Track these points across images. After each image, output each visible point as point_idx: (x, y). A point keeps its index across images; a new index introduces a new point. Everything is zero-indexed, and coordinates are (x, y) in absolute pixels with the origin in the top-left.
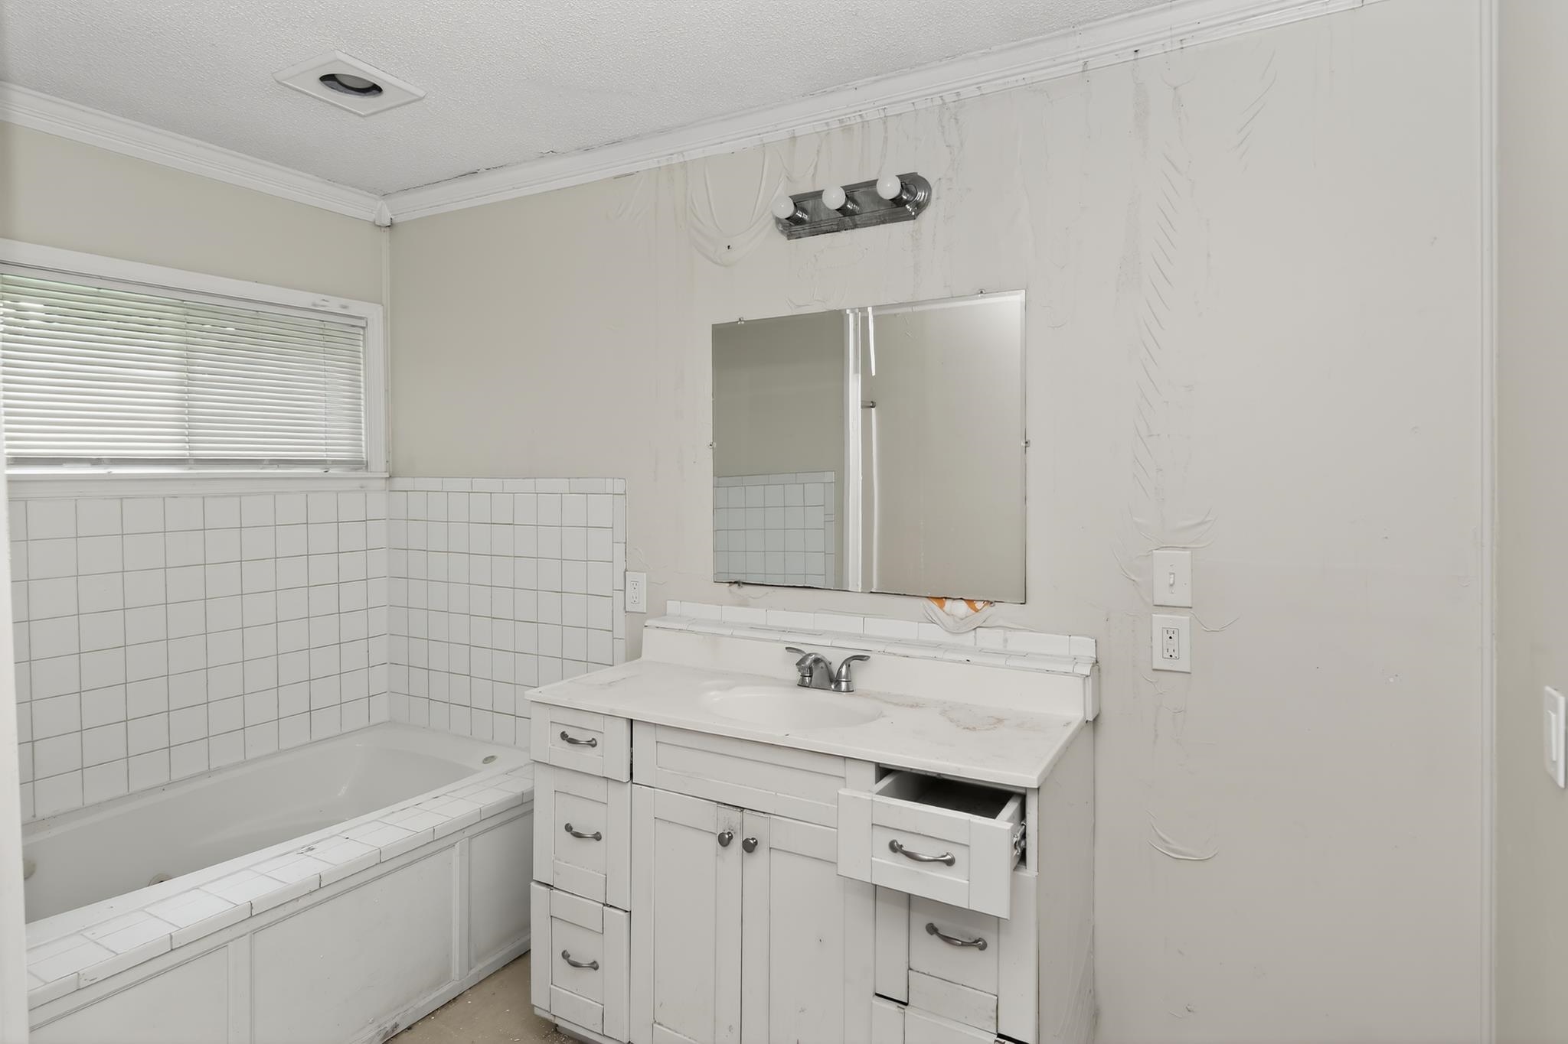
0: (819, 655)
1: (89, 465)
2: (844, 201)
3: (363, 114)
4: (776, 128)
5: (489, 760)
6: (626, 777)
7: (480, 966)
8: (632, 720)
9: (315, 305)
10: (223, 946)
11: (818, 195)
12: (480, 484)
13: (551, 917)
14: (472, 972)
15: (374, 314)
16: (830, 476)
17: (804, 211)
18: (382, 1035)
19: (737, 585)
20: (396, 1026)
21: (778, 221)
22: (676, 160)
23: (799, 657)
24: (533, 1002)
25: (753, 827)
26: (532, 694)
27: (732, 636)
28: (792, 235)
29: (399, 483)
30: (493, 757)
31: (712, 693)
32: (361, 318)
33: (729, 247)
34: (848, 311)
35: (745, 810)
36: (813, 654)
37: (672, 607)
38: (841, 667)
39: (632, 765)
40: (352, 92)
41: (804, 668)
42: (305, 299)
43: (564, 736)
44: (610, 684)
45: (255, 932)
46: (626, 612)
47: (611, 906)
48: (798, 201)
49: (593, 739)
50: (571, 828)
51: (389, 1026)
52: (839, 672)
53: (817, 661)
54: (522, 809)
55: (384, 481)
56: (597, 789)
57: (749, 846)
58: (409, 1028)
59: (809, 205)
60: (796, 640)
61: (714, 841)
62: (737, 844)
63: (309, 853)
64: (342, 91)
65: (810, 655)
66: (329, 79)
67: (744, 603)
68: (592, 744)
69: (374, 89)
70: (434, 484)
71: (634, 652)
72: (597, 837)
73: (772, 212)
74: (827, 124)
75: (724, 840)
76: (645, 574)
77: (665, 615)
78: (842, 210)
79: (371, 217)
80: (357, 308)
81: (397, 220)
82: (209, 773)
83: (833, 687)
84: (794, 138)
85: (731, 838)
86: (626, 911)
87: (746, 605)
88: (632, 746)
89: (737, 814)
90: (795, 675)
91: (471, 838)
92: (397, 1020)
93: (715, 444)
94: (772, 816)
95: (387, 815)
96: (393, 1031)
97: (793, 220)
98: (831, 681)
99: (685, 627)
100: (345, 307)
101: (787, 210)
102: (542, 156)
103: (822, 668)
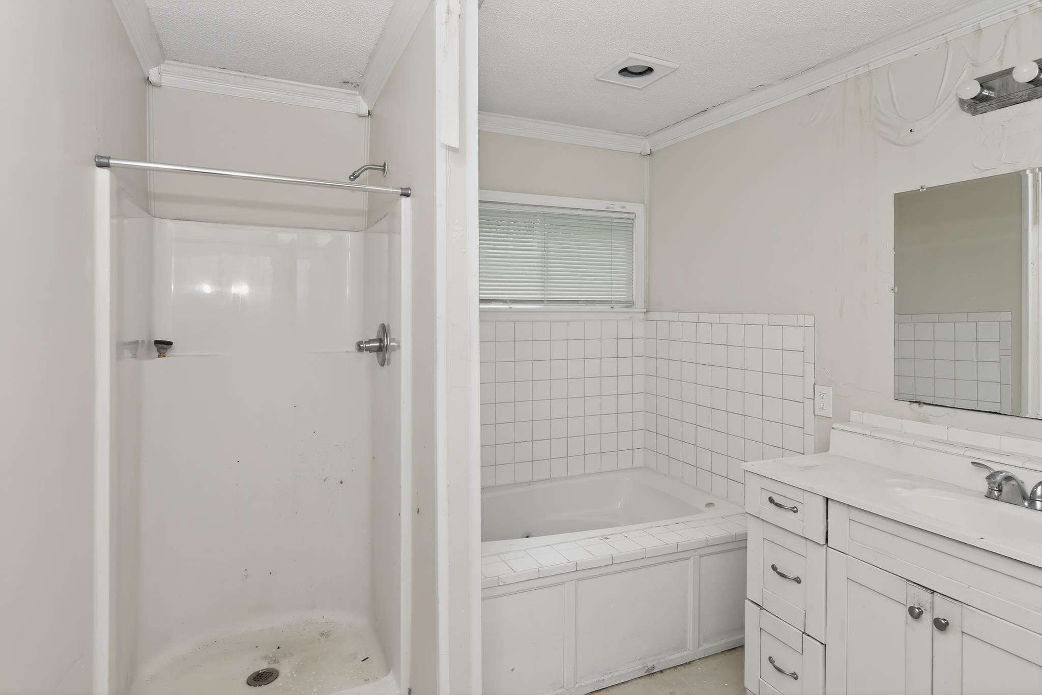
0: (1009, 473)
1: (502, 303)
2: (1037, 73)
3: (640, 87)
4: (960, 26)
5: (709, 505)
6: (823, 541)
7: (705, 646)
8: (827, 499)
9: (608, 208)
10: (562, 583)
11: (1009, 71)
12: (704, 317)
13: (761, 629)
14: (701, 648)
15: (639, 210)
16: (1007, 316)
17: (990, 89)
18: (645, 670)
19: (918, 404)
20: (653, 667)
21: (962, 102)
22: (861, 71)
23: (987, 473)
24: (746, 685)
25: (943, 610)
26: (748, 466)
27: (914, 445)
28: (977, 111)
29: (653, 315)
30: (712, 504)
31: (899, 489)
32: (633, 213)
33: (911, 131)
34: (1028, 172)
35: (935, 594)
36: (1005, 472)
37: (855, 415)
38: (1036, 487)
39: (827, 533)
40: (633, 75)
41: (994, 483)
42: (601, 205)
43: (771, 500)
44: (807, 468)
45: (578, 580)
46: (815, 415)
47: (809, 635)
48: (984, 83)
49: (795, 507)
50: (777, 569)
51: (650, 665)
52: (1034, 492)
53: (1009, 478)
54: (739, 545)
55: (643, 314)
56: (798, 545)
57: (941, 625)
58: (661, 671)
59: (997, 83)
60: (982, 457)
61: (904, 612)
62: (927, 619)
63: (605, 540)
64: (629, 77)
65: (1002, 472)
66: (625, 71)
67: (924, 420)
68: (794, 510)
69: (650, 70)
70: (674, 316)
71: (824, 447)
72: (798, 580)
73: (956, 94)
74: (1016, 11)
75: (915, 613)
76: (831, 388)
77: (850, 421)
78: (1034, 82)
79: (639, 150)
80: (630, 207)
81: (653, 151)
82: (551, 479)
83: (1026, 504)
84: (979, 30)
85: (921, 613)
86: (822, 644)
87: (928, 422)
88: (827, 518)
89: (927, 595)
90: (984, 487)
91: (701, 556)
92: (654, 663)
93: (896, 289)
94: (963, 605)
95: (649, 528)
96: (652, 670)
97: (979, 99)
98: (1024, 498)
99: (868, 433)
100: (623, 207)
101: (974, 90)
102: (753, 90)
103: (1013, 485)
